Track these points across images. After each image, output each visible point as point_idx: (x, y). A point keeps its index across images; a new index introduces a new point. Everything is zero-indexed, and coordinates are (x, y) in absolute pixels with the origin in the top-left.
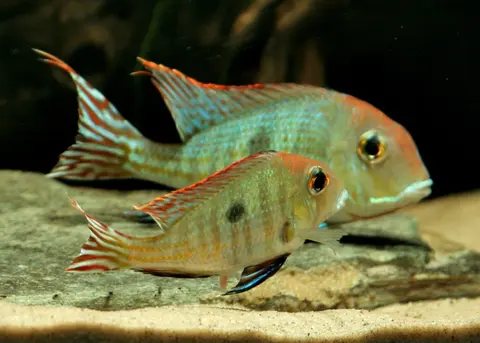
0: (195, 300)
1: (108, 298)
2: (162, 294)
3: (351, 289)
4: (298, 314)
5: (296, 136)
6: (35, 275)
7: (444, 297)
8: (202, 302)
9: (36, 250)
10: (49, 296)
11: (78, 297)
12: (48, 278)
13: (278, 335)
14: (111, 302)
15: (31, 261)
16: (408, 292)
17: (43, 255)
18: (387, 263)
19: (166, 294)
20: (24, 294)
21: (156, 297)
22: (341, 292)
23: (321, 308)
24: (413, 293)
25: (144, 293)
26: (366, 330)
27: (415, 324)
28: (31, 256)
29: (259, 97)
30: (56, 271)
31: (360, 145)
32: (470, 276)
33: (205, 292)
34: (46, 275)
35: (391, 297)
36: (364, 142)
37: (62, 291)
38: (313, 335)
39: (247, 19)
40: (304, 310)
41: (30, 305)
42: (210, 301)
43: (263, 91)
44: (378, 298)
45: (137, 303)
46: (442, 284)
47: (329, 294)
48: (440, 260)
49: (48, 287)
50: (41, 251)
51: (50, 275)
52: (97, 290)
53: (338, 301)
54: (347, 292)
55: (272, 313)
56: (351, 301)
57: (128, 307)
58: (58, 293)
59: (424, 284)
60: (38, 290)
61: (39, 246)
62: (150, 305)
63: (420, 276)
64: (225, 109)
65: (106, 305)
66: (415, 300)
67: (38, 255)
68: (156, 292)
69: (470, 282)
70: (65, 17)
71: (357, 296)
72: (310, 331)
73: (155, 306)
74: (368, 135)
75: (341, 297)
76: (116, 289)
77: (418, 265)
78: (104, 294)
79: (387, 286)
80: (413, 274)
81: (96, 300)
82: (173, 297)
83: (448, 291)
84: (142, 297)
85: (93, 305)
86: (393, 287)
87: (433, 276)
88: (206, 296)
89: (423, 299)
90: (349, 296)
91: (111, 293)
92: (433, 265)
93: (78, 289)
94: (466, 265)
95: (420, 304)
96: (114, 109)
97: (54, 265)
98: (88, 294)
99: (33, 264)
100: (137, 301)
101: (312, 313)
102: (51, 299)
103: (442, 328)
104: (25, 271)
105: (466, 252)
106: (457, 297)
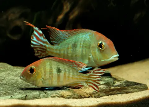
0: (50, 96)
1: (26, 97)
2: (41, 95)
3: (93, 92)
4: (79, 99)
5: (83, 43)
6: (5, 91)
7: (119, 94)
8: (52, 97)
9: (5, 84)
10: (9, 97)
11: (18, 97)
12: (9, 92)
13: (73, 105)
14: (27, 98)
15: (4, 87)
16: (109, 92)
17: (7, 85)
18: (103, 84)
19: (42, 95)
20: (2, 96)
21: (39, 96)
22: (90, 93)
23: (85, 97)
24: (110, 93)
25: (36, 95)
26: (98, 103)
27: (111, 101)
28: (4, 86)
29: (75, 33)
30: (11, 90)
31: (98, 45)
32: (126, 87)
33: (52, 94)
34: (8, 91)
35: (104, 94)
36: (99, 44)
37: (13, 95)
38: (83, 105)
39: (61, 17)
40: (80, 98)
41: (4, 99)
42: (54, 97)
43: (76, 31)
44: (101, 94)
45: (34, 98)
46: (118, 90)
47: (87, 94)
48: (117, 83)
49: (9, 94)
50: (6, 84)
51: (9, 91)
52: (23, 95)
53: (89, 95)
54: (92, 93)
55: (71, 99)
56: (93, 95)
57: (31, 99)
58: (12, 96)
59: (113, 90)
60: (6, 95)
61: (6, 83)
62: (37, 98)
63: (112, 88)
64: (67, 36)
65: (25, 98)
66: (111, 95)
67: (6, 85)
68: (39, 95)
69: (126, 89)
70: (10, 19)
71: (94, 94)
72: (82, 104)
73: (39, 99)
74: (100, 42)
75: (90, 94)
76: (28, 94)
77: (112, 85)
78: (25, 96)
79: (103, 91)
80: (110, 87)
81: (22, 97)
82: (44, 96)
83: (120, 92)
84: (35, 96)
85: (22, 99)
86: (105, 91)
87: (116, 88)
88: (53, 95)
89: (113, 94)
90: (92, 94)
91: (26, 95)
92: (115, 85)
93: (17, 95)
94: (125, 84)
95: (113, 96)
96: (44, 36)
97: (10, 88)
98: (20, 96)
99: (5, 88)
100: (34, 97)
101: (82, 99)
102: (10, 98)
103: (119, 102)
104: (2, 90)
105: (125, 81)
106: (123, 93)
